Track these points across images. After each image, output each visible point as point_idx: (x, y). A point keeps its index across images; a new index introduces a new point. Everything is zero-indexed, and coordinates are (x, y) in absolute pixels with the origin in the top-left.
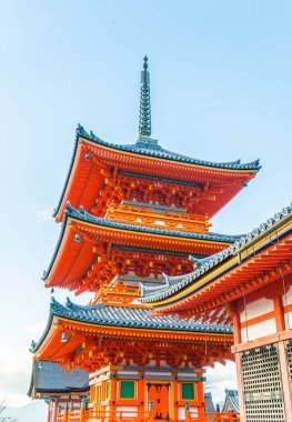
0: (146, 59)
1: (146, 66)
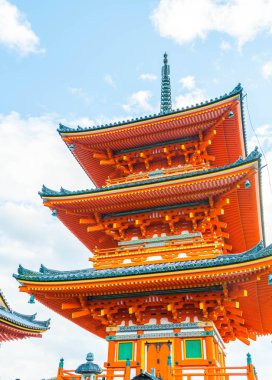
0: (165, 56)
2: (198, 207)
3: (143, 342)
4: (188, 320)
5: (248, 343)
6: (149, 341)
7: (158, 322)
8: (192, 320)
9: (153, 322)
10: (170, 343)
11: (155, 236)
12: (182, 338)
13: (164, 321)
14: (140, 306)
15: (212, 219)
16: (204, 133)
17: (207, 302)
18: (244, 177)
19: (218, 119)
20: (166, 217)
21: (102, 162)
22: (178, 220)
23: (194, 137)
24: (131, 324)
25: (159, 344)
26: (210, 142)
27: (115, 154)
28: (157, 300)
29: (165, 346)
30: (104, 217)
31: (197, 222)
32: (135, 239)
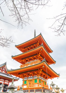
0: (35, 30)
1: (35, 31)
3: (28, 80)
5: (52, 79)
8: (36, 76)
9: (30, 77)
13: (31, 76)
14: (27, 74)
15: (40, 57)
16: (38, 42)
17: (37, 72)
18: (41, 49)
19: (39, 39)
20: (31, 58)
21: (23, 50)
22: (33, 58)
23: (37, 43)
24: (26, 77)
25: (30, 81)
26: (38, 43)
27: (25, 48)
28: (29, 73)
29: (31, 81)
30: (22, 59)
31: (37, 58)
32: (28, 62)
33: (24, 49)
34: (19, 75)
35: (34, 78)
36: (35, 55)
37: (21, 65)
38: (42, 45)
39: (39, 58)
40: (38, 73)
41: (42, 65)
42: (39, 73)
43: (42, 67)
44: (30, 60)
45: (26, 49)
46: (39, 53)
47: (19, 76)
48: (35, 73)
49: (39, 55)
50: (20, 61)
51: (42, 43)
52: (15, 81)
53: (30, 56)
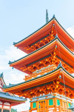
1: (47, 12)
2: (50, 57)
3: (38, 102)
4: (49, 93)
6: (40, 101)
7: (42, 95)
8: (51, 93)
9: (41, 95)
10: (45, 101)
11: (42, 68)
12: (48, 99)
13: (44, 94)
14: (35, 91)
15: (56, 59)
16: (51, 33)
17: (52, 87)
18: (55, 45)
19: (52, 27)
20: (41, 63)
21: (27, 50)
22: (45, 62)
23: (49, 35)
24: (36, 97)
25: (42, 102)
26: (52, 35)
27: (30, 46)
28: (38, 88)
29: (44, 102)
30: (27, 66)
31: (51, 61)
32: (37, 70)
33: (29, 49)
34: (23, 93)
35: (49, 97)
36: (46, 57)
37: (26, 77)
38: (56, 38)
39: (54, 61)
40: (54, 89)
41: (58, 75)
42: (56, 88)
43: (59, 77)
44: (41, 66)
45: (32, 48)
46: (53, 53)
47: (23, 95)
48: (48, 89)
49: (54, 57)
50: (23, 70)
51: (57, 34)
52: (21, 103)
53: (38, 60)
